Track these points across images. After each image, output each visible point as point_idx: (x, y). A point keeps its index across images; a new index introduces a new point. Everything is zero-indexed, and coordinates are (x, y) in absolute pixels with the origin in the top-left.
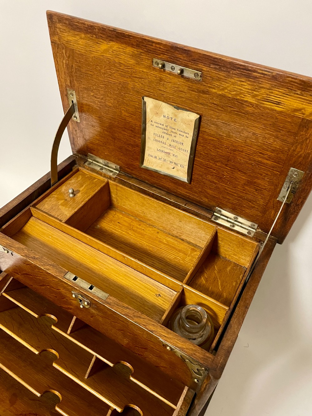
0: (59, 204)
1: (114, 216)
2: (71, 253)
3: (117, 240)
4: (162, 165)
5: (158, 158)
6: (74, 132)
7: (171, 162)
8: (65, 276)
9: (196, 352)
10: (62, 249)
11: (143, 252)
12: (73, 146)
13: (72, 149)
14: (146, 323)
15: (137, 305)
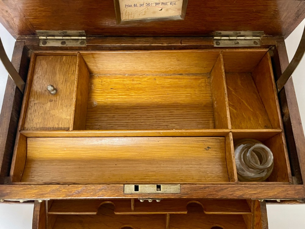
0: (48, 109)
1: (102, 84)
2: (100, 154)
3: (123, 108)
4: (145, 12)
5: (138, 5)
6: (5, 14)
7: (156, 4)
8: (125, 192)
9: (288, 192)
10: (87, 155)
11: (155, 107)
12: (11, 30)
13: (11, 33)
14: (231, 191)
15: (195, 169)
